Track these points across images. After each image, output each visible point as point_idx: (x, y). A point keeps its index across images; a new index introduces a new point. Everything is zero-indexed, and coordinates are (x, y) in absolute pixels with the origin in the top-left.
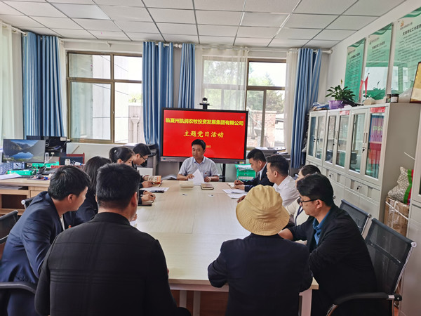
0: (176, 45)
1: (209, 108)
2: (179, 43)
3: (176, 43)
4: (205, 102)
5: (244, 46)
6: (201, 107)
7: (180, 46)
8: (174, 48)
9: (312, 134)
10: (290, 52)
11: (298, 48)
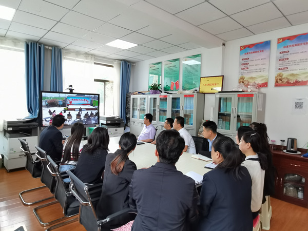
0: (47, 47)
1: (74, 91)
2: (49, 46)
3: (46, 45)
4: (70, 88)
5: (92, 55)
6: (69, 91)
7: (50, 48)
8: (45, 49)
9: (133, 106)
10: (116, 62)
11: (121, 60)
